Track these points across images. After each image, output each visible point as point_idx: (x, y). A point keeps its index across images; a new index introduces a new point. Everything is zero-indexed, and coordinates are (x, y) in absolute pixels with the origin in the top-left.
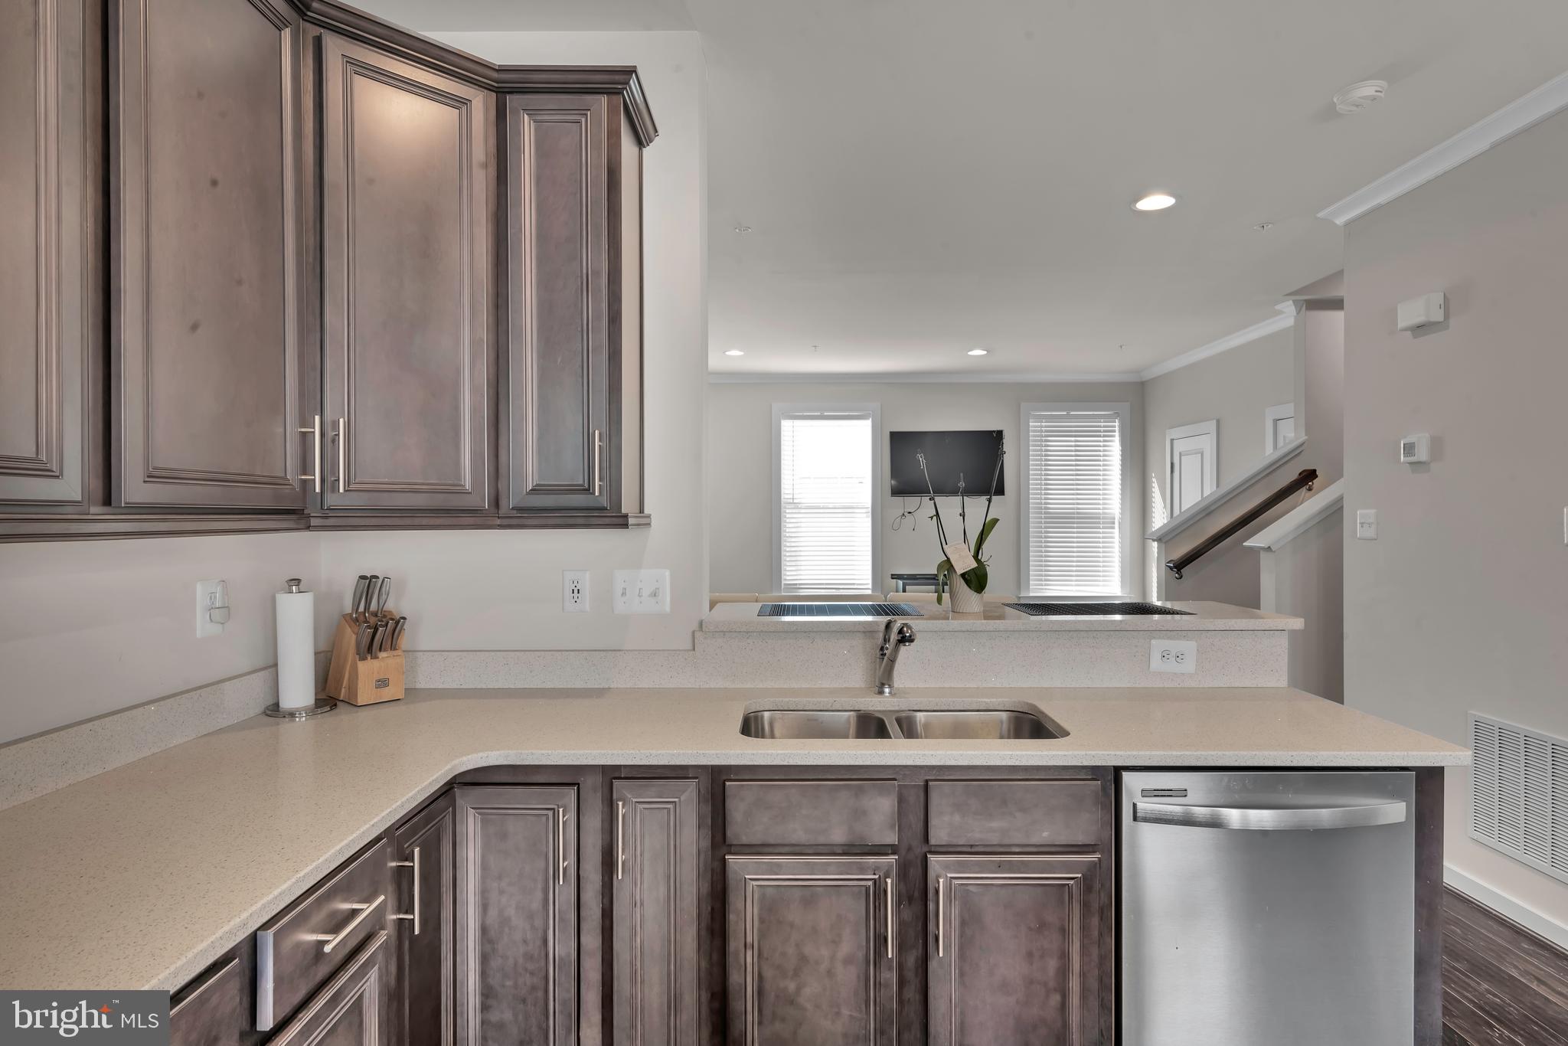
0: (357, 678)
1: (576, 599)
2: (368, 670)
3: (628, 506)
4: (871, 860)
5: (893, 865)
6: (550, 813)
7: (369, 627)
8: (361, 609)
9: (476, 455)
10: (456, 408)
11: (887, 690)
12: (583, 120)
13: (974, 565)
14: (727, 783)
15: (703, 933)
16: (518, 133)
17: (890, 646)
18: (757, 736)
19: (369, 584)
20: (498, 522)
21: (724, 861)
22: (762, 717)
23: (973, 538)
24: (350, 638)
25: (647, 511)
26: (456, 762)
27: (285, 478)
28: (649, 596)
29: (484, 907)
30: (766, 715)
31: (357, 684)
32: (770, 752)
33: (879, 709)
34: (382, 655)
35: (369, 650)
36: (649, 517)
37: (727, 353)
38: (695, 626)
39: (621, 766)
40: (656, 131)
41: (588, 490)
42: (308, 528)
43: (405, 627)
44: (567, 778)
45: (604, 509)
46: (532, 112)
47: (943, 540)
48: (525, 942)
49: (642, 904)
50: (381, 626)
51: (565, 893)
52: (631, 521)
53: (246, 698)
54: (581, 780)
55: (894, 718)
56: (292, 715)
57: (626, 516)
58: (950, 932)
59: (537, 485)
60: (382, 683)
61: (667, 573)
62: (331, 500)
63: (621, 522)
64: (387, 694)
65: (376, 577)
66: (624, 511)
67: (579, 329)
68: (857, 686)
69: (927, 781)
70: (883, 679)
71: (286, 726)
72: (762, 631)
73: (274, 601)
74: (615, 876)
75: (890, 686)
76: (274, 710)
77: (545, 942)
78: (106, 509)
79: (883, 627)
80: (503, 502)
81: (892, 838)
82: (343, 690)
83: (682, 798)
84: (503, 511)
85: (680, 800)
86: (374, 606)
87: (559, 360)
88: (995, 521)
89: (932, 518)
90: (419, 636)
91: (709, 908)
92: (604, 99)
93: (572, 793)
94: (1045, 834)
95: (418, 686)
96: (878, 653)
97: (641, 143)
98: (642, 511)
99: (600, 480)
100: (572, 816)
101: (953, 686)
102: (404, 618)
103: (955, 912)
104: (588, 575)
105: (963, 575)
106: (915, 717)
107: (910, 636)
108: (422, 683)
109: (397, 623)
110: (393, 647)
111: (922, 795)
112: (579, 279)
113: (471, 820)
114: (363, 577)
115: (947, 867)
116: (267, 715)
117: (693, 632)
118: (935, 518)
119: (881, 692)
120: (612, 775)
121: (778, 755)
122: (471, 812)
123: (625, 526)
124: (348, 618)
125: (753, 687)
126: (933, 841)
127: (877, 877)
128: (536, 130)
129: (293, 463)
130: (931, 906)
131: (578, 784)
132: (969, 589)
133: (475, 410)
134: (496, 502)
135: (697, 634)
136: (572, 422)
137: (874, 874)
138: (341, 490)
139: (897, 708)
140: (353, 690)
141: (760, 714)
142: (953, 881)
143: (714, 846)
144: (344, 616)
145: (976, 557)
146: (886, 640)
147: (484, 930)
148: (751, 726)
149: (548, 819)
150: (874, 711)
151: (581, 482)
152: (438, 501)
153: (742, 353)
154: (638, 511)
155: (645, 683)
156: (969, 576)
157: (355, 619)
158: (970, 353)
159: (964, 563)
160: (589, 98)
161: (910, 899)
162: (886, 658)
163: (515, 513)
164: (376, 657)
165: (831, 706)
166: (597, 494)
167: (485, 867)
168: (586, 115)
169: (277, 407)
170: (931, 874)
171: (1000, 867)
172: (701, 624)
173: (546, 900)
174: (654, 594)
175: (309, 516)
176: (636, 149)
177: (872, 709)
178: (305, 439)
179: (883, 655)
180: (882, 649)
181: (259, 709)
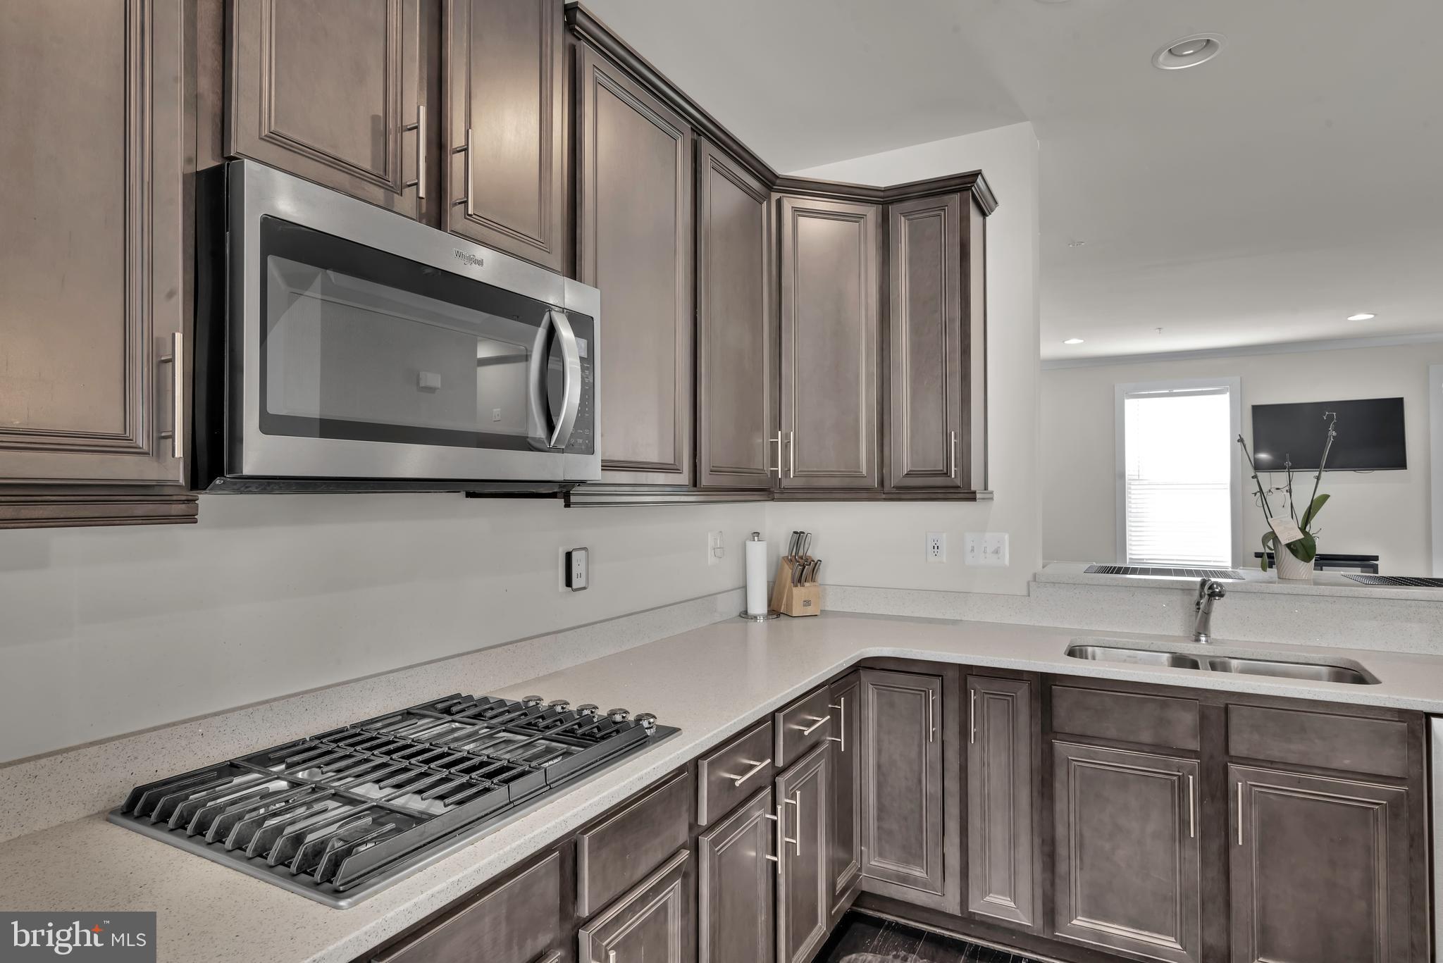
0: (792, 598)
1: (936, 553)
2: (799, 593)
3: (976, 485)
4: (1176, 760)
5: (1195, 767)
6: (923, 694)
7: (800, 565)
8: (794, 554)
9: (870, 452)
10: (857, 420)
11: (1203, 639)
12: (943, 213)
13: (1300, 536)
14: (1053, 687)
15: (1035, 794)
16: (898, 231)
17: (1203, 601)
18: (1081, 657)
19: (799, 538)
20: (884, 496)
21: (1051, 746)
22: (1086, 651)
23: (1301, 512)
24: (788, 572)
25: (990, 488)
26: (863, 650)
27: (763, 470)
28: (993, 553)
29: (879, 751)
30: (1090, 649)
31: (792, 602)
32: (1087, 667)
33: (1195, 653)
34: (807, 584)
35: (799, 580)
36: (992, 493)
37: (1066, 342)
38: (1030, 577)
39: (972, 666)
40: (996, 203)
41: (947, 474)
42: (773, 500)
43: (821, 567)
44: (935, 670)
45: (959, 487)
46: (905, 214)
47: (1268, 514)
48: (906, 779)
49: (989, 765)
50: (807, 565)
51: (934, 751)
52: (978, 496)
53: (728, 606)
54: (944, 673)
55: (1208, 661)
56: (755, 618)
57: (974, 493)
58: (1251, 829)
59: (910, 471)
60: (807, 603)
61: (1007, 537)
62: (785, 483)
63: (971, 497)
64: (810, 610)
65: (803, 533)
66: (973, 489)
67: (940, 360)
68: (1176, 634)
69: (1227, 704)
70: (1201, 628)
71: (751, 624)
72: (1087, 584)
73: (745, 543)
74: (969, 743)
75: (1206, 636)
76: (745, 614)
77: (920, 781)
78: (695, 489)
79: (1198, 587)
80: (886, 483)
81: (1194, 745)
82: (783, 607)
83: (1018, 694)
84: (886, 490)
85: (1016, 696)
86: (801, 553)
87: (925, 383)
88: (1325, 498)
89: (1255, 494)
90: (827, 575)
91: (1040, 777)
92: (957, 197)
93: (938, 682)
94: (1347, 762)
95: (827, 609)
96: (1194, 607)
97: (984, 214)
98: (986, 488)
99: (955, 467)
100: (938, 697)
101: (1273, 641)
102: (820, 561)
103: (1254, 814)
104: (944, 535)
105: (1288, 546)
106: (1230, 663)
107: (1220, 592)
108: (829, 608)
109: (816, 564)
110: (813, 580)
111: (1223, 715)
112: (940, 325)
113: (870, 692)
114: (795, 533)
115: (1247, 776)
116: (742, 617)
117: (1028, 583)
118: (1259, 494)
119: (1198, 640)
120: (966, 671)
121: (1093, 670)
122: (870, 686)
123: (974, 499)
124: (786, 559)
125: (1079, 628)
126: (1232, 753)
127: (1181, 774)
128: (909, 226)
129: (767, 460)
130: (1232, 805)
131: (942, 676)
132: (1294, 558)
133: (869, 422)
134: (882, 483)
135: (1032, 584)
136: (935, 426)
137: (1179, 771)
138: (792, 477)
139: (1212, 654)
140: (789, 605)
141: (1084, 648)
142: (1253, 788)
143: (1044, 732)
144: (783, 558)
145: (1303, 529)
146: (1201, 597)
147: (879, 766)
148: (1074, 652)
149: (921, 697)
150: (1190, 654)
151: (942, 469)
152: (846, 482)
153: (1082, 341)
154: (983, 489)
155: (989, 619)
156: (1294, 546)
157: (791, 560)
158: (1350, 319)
159: (1289, 533)
160: (946, 197)
161: (1213, 798)
162: (1200, 611)
163: (894, 490)
164: (803, 586)
165: (1149, 647)
166: (953, 477)
167: (879, 725)
168: (945, 209)
169: (758, 427)
170: (1231, 778)
171: (1300, 783)
172: (1035, 576)
173: (920, 752)
174: (996, 552)
175: (773, 493)
176: (981, 219)
177: (1189, 652)
178: (774, 446)
179: (1199, 609)
180: (1198, 604)
181: (736, 613)
